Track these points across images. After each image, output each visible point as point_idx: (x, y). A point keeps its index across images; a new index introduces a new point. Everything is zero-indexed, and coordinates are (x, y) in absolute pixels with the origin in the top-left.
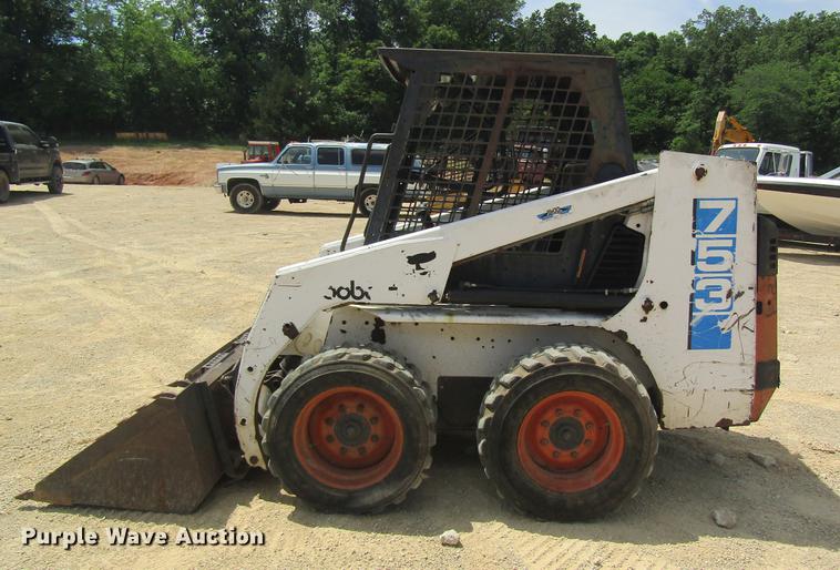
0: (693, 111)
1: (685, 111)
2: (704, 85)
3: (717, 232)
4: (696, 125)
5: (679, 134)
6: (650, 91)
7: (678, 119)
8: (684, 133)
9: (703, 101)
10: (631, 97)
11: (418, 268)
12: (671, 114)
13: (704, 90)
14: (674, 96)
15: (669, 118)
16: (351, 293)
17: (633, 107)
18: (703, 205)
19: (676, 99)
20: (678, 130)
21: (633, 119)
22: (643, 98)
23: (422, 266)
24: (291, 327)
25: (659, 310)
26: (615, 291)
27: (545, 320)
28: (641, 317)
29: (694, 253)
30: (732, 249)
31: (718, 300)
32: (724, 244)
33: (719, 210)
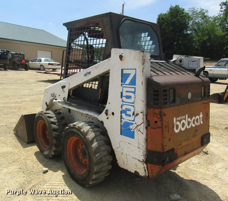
3: (129, 84)
18: (125, 72)
23: (64, 89)
24: (46, 103)
25: (112, 115)
26: (102, 105)
27: (86, 112)
28: (107, 117)
29: (122, 93)
30: (134, 93)
31: (130, 116)
32: (133, 90)
33: (130, 74)
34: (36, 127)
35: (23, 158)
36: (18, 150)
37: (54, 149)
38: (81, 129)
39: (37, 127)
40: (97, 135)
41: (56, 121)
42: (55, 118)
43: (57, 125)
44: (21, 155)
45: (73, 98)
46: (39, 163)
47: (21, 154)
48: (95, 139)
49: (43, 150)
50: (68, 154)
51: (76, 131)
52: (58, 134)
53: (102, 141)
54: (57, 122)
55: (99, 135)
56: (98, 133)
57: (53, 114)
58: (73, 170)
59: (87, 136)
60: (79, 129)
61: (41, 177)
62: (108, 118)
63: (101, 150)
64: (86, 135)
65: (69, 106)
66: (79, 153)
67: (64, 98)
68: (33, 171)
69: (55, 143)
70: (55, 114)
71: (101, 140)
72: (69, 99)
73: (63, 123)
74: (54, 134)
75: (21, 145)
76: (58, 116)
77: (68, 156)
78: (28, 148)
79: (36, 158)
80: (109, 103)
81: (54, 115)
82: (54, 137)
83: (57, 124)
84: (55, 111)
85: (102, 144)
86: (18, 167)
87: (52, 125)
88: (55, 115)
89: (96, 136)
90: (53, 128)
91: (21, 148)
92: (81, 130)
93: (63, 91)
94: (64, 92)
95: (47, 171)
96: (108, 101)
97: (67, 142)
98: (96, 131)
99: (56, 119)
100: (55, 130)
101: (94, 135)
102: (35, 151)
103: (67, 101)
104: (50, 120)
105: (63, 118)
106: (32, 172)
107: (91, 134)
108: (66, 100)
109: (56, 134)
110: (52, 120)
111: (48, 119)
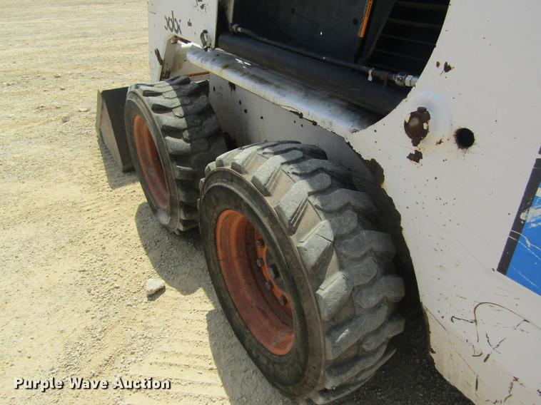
24: (157, 53)
25: (452, 145)
26: (383, 75)
27: (291, 101)
28: (412, 150)
34: (132, 134)
35: (100, 227)
36: (96, 195)
37: (183, 218)
38: (269, 195)
39: (136, 134)
40: (345, 231)
41: (182, 123)
42: (179, 112)
43: (186, 140)
44: (99, 217)
45: (236, 34)
46: (142, 249)
47: (101, 213)
48: (334, 257)
49: (158, 207)
50: (221, 258)
51: (246, 199)
52: (191, 171)
53: (367, 261)
54: (186, 126)
55: (354, 232)
56: (351, 221)
57: (174, 94)
58: (240, 316)
59: (293, 238)
60: (259, 192)
61: (139, 319)
62: (416, 157)
63: (360, 307)
64: (293, 231)
65: (226, 67)
66: (262, 259)
67: (202, 36)
68: (118, 288)
69: (183, 200)
70: (178, 97)
71: (365, 255)
72: (220, 37)
73: (206, 131)
74: (178, 173)
75: (106, 179)
76: (191, 103)
77: (222, 262)
78: (124, 188)
79: (135, 232)
80: (447, 68)
81: (177, 102)
82: (177, 180)
83: (186, 134)
84: (181, 84)
85: (368, 280)
86: (78, 266)
87: (168, 138)
88: (182, 102)
89: (338, 239)
90: (171, 151)
91: (103, 190)
92: (268, 200)
93: (201, 3)
94: (202, 7)
95: (161, 291)
96: (438, 54)
97: (217, 220)
98: (341, 210)
99: (183, 114)
100: (179, 157)
101: (330, 235)
102: (140, 203)
103: (217, 46)
104: (160, 122)
105: (207, 111)
106: (115, 292)
107: (314, 224)
108: (213, 43)
109: (182, 172)
110: (168, 119)
111: (155, 115)
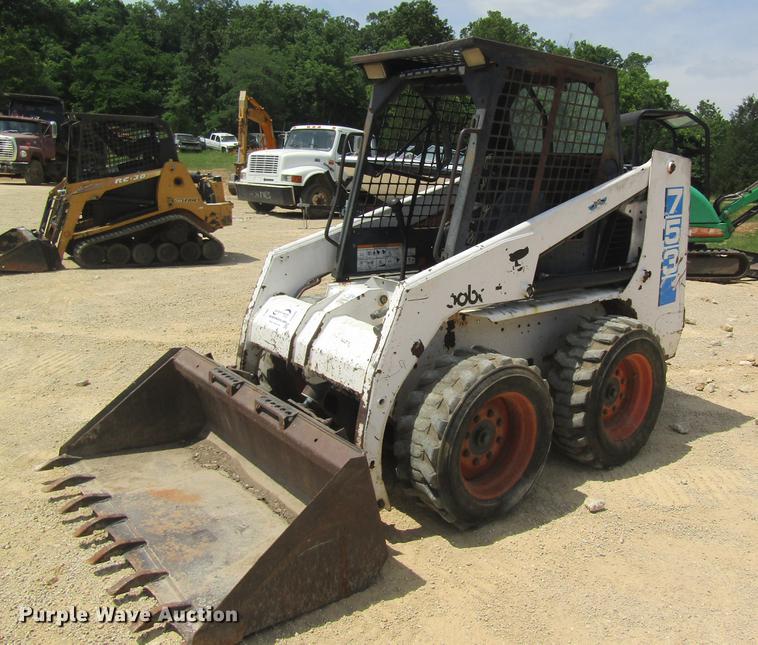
0: (179, 86)
1: (171, 85)
2: (188, 61)
3: (675, 214)
4: (185, 101)
5: (168, 109)
6: (128, 63)
7: (165, 93)
8: (174, 109)
9: (190, 77)
10: (108, 67)
11: (517, 265)
12: (155, 88)
13: (191, 67)
14: (157, 69)
15: (154, 93)
16: (468, 298)
17: (111, 78)
18: (671, 193)
19: (159, 72)
20: (167, 105)
21: (114, 91)
22: (121, 69)
23: (519, 262)
29: (664, 231)
30: (679, 226)
31: (672, 266)
32: (677, 222)
33: (675, 196)
93: (519, 267)
94: (519, 270)
